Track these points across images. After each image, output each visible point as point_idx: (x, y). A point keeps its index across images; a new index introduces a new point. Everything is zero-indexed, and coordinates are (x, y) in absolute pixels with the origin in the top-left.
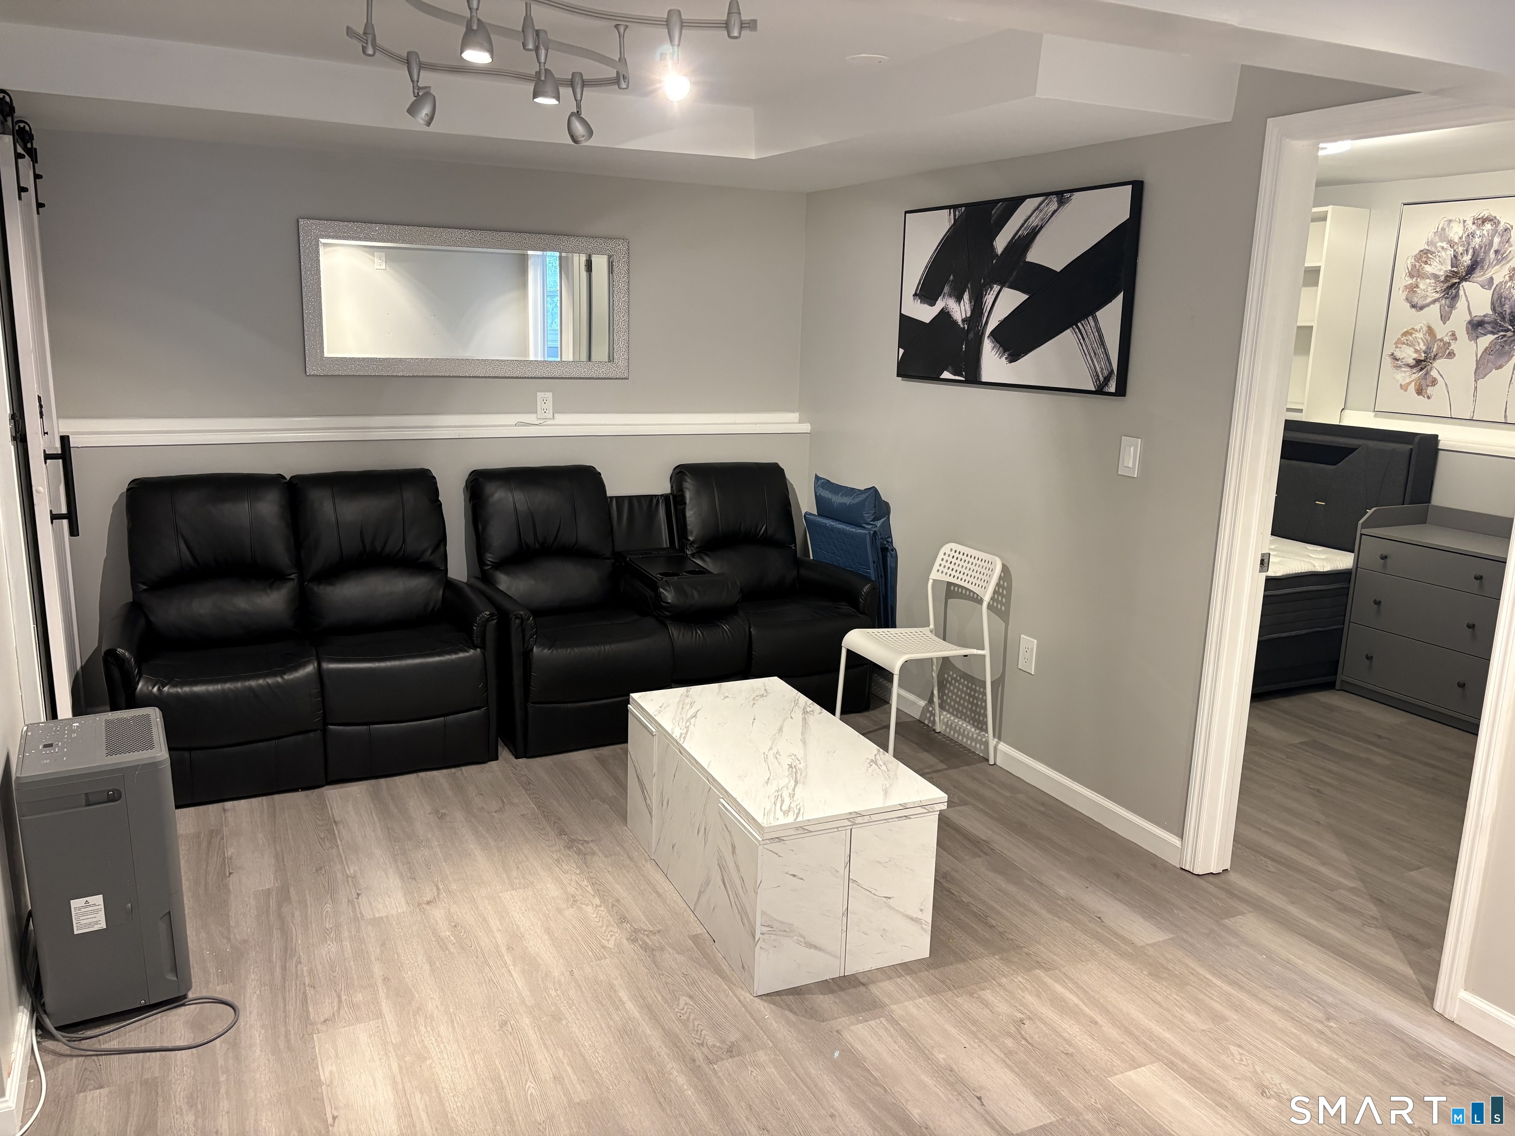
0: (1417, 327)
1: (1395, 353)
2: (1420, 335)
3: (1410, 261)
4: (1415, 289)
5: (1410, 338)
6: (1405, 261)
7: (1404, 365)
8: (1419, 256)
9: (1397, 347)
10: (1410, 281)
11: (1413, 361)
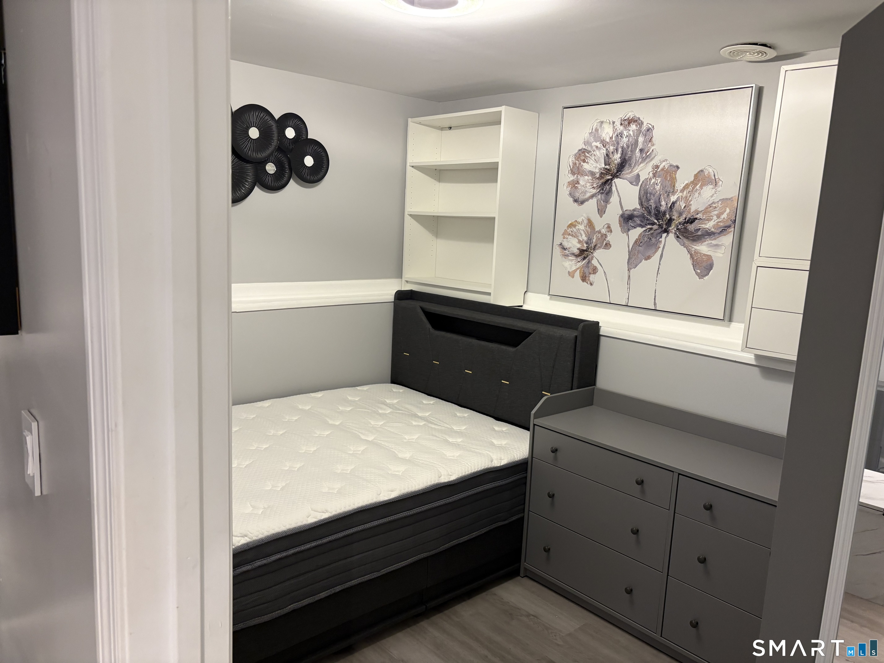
0: (580, 220)
1: (564, 243)
2: (582, 227)
3: (572, 159)
4: (576, 185)
5: (574, 229)
6: (568, 160)
7: (570, 254)
8: (578, 155)
9: (564, 238)
10: (572, 178)
11: (577, 250)
